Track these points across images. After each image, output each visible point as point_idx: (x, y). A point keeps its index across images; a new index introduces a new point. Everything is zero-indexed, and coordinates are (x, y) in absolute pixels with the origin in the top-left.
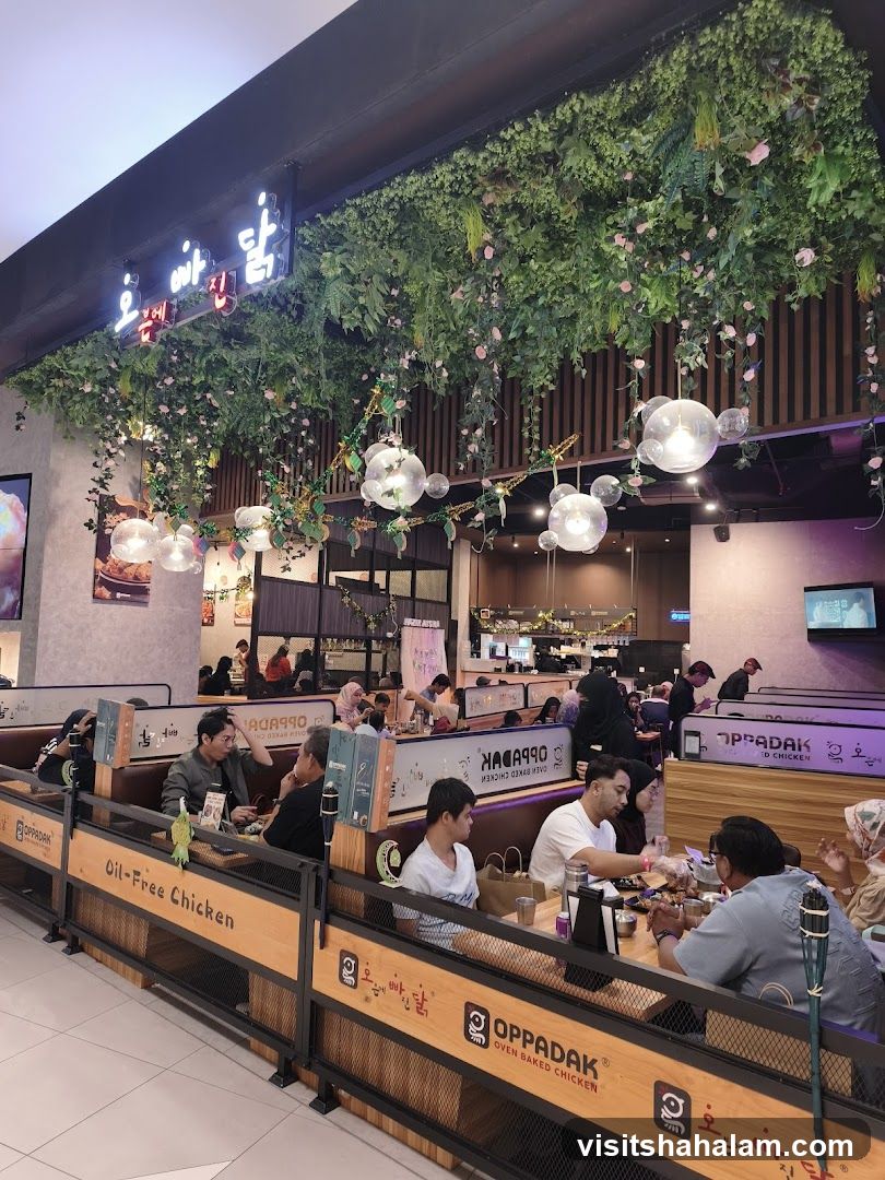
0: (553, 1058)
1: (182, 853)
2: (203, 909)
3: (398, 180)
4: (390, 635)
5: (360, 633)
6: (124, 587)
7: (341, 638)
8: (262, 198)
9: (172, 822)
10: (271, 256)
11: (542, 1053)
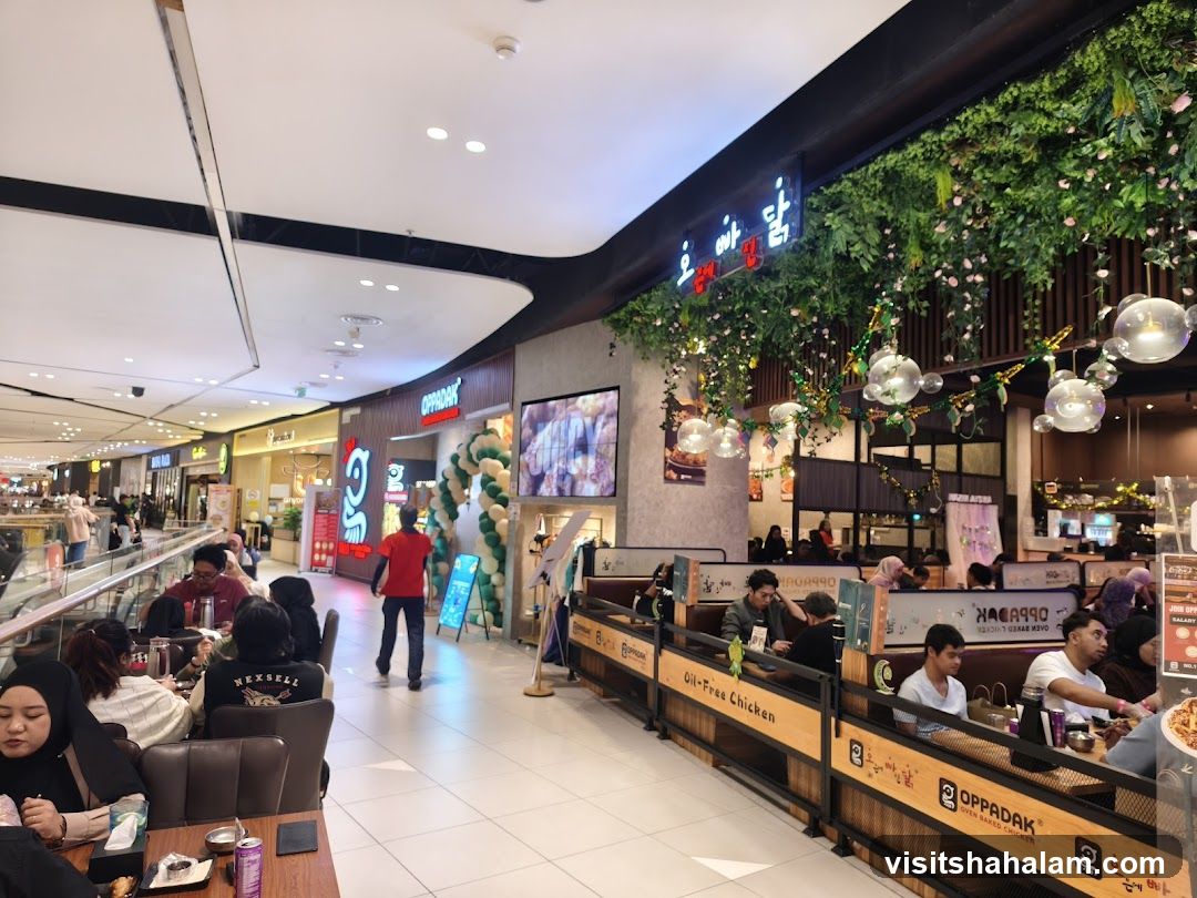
0: (1003, 820)
1: (736, 666)
2: (753, 708)
3: (879, 158)
4: (933, 510)
5: (900, 508)
6: (687, 471)
7: (881, 514)
8: (779, 182)
9: (729, 645)
10: (787, 226)
11: (994, 815)
